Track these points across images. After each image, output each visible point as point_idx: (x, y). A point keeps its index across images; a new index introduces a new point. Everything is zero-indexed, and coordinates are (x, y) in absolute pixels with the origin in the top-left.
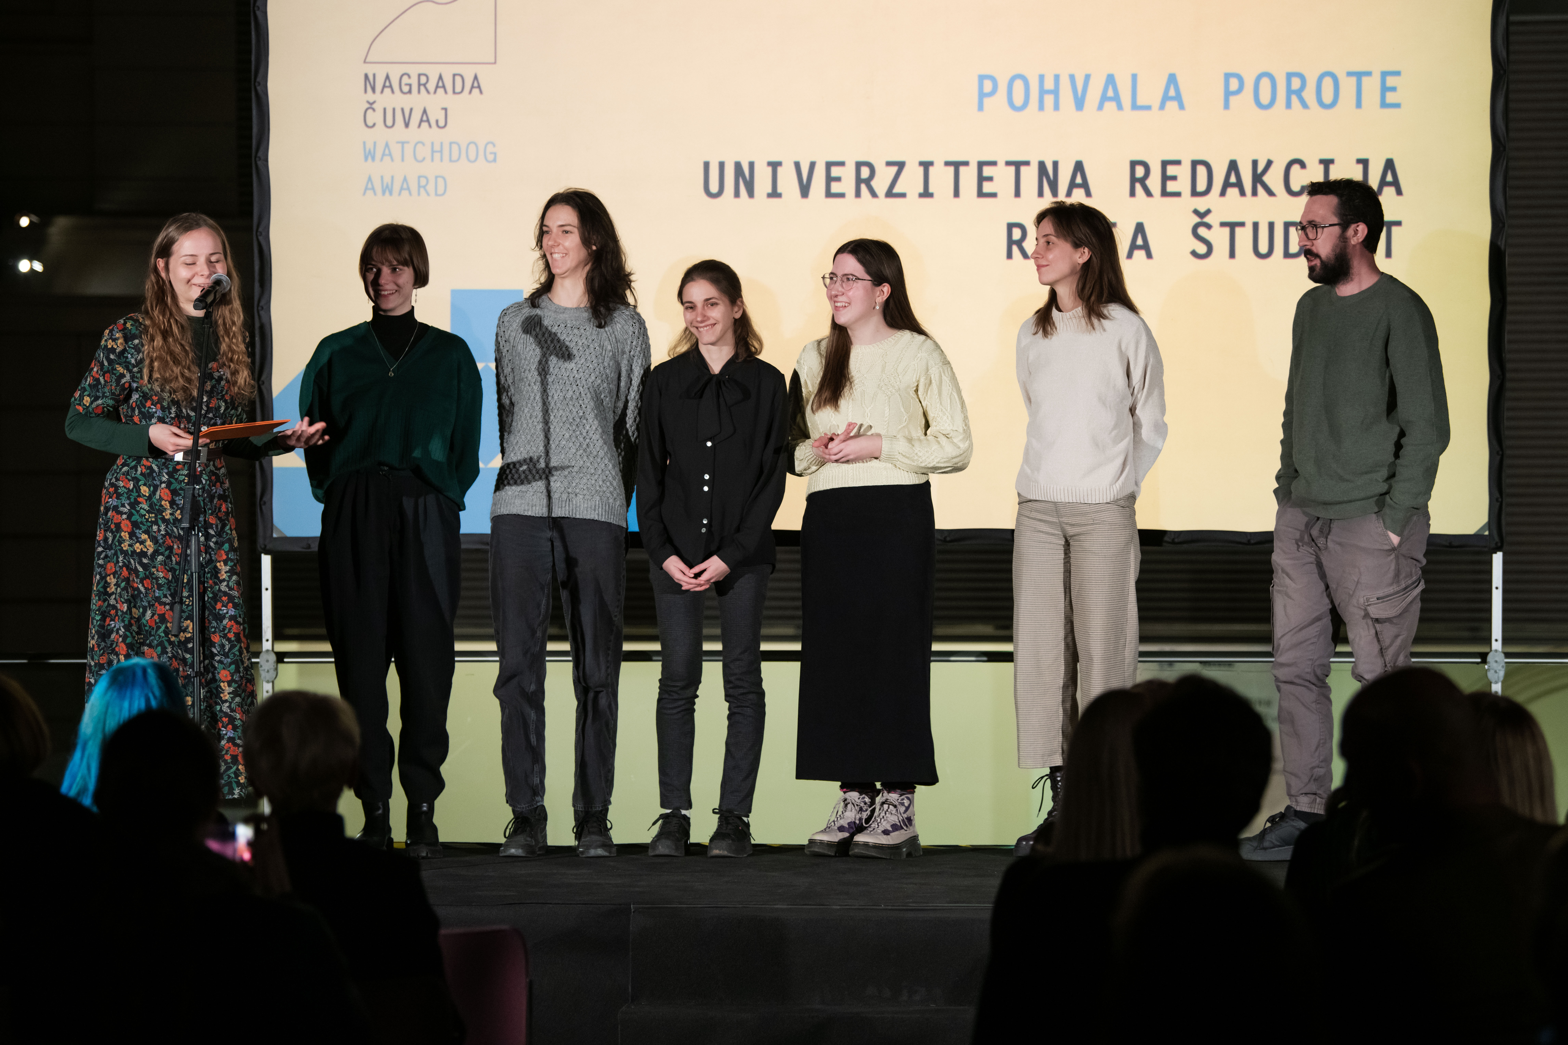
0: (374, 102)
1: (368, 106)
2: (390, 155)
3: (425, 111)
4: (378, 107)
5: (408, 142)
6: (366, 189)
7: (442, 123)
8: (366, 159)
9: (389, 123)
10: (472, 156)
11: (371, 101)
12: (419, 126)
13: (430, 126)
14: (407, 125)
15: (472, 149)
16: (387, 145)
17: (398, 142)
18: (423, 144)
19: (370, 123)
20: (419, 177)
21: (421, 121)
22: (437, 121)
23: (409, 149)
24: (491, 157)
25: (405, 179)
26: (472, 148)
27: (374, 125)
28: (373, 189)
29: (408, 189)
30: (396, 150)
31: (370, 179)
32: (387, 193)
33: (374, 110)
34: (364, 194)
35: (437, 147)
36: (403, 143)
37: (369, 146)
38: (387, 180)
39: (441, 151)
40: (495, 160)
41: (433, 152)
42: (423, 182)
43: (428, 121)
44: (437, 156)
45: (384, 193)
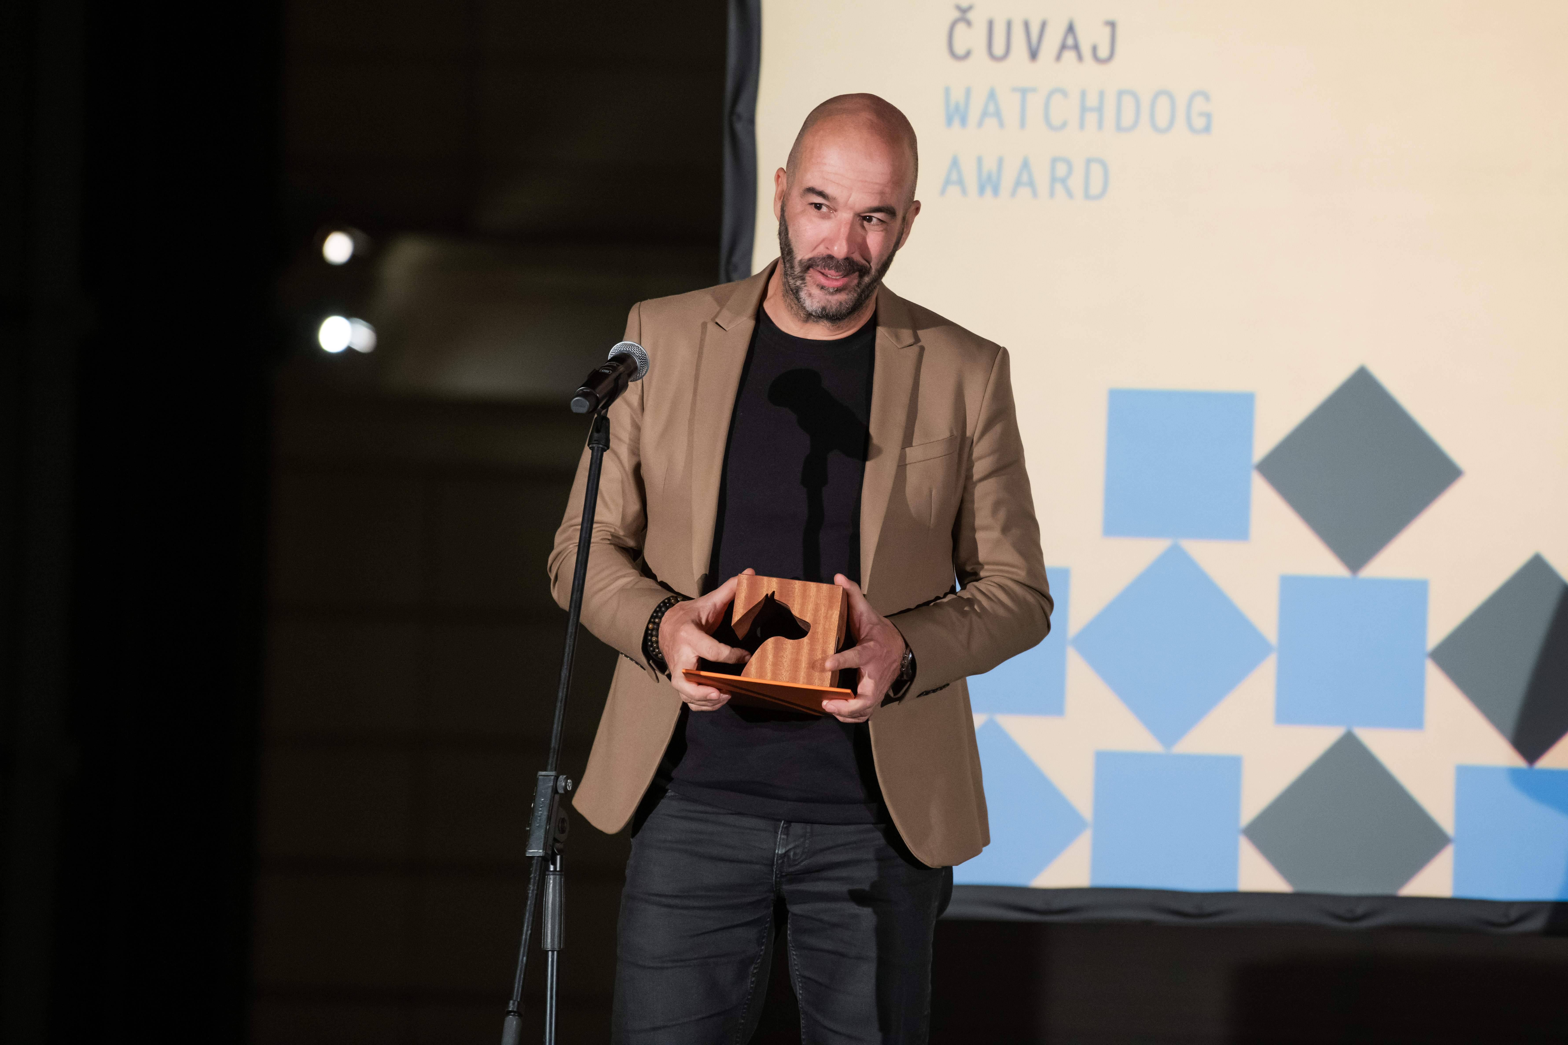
0: (970, 8)
1: (956, 14)
2: (998, 114)
3: (1071, 29)
4: (978, 18)
5: (1034, 90)
6: (947, 182)
7: (1103, 53)
8: (949, 121)
9: (999, 49)
10: (1162, 119)
11: (964, 4)
12: (1058, 57)
13: (1080, 58)
14: (1034, 55)
15: (1163, 106)
16: (992, 95)
17: (1015, 90)
18: (1064, 93)
19: (960, 50)
20: (1054, 161)
21: (1063, 47)
22: (1094, 49)
23: (1035, 103)
24: (1199, 123)
25: (1025, 165)
26: (1163, 104)
27: (968, 54)
28: (961, 182)
29: (1031, 184)
30: (1009, 104)
31: (955, 163)
32: (989, 192)
33: (969, 23)
34: (943, 191)
35: (1092, 100)
36: (1024, 92)
37: (958, 95)
38: (990, 164)
39: (1100, 109)
40: (1207, 129)
41: (1084, 109)
42: (1061, 170)
43: (1076, 47)
44: (1091, 118)
45: (982, 190)
